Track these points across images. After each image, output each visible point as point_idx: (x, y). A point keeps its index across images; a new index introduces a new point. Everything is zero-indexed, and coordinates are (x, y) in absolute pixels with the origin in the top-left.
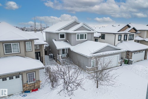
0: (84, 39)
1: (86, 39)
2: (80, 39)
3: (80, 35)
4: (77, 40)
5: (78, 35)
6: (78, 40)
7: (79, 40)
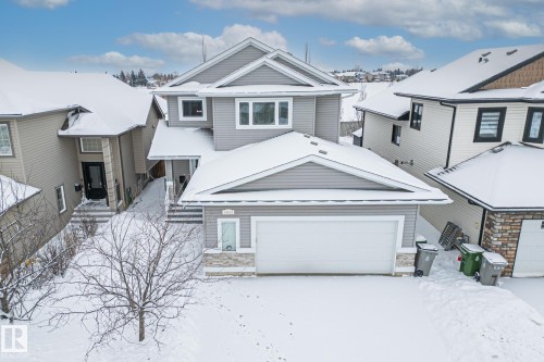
0: (277, 125)
1: (289, 126)
2: (255, 122)
3: (255, 104)
4: (239, 126)
5: (244, 106)
6: (245, 127)
7: (251, 126)
